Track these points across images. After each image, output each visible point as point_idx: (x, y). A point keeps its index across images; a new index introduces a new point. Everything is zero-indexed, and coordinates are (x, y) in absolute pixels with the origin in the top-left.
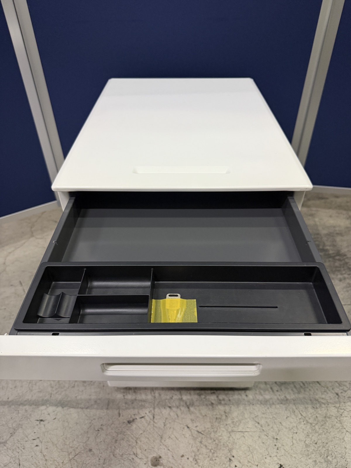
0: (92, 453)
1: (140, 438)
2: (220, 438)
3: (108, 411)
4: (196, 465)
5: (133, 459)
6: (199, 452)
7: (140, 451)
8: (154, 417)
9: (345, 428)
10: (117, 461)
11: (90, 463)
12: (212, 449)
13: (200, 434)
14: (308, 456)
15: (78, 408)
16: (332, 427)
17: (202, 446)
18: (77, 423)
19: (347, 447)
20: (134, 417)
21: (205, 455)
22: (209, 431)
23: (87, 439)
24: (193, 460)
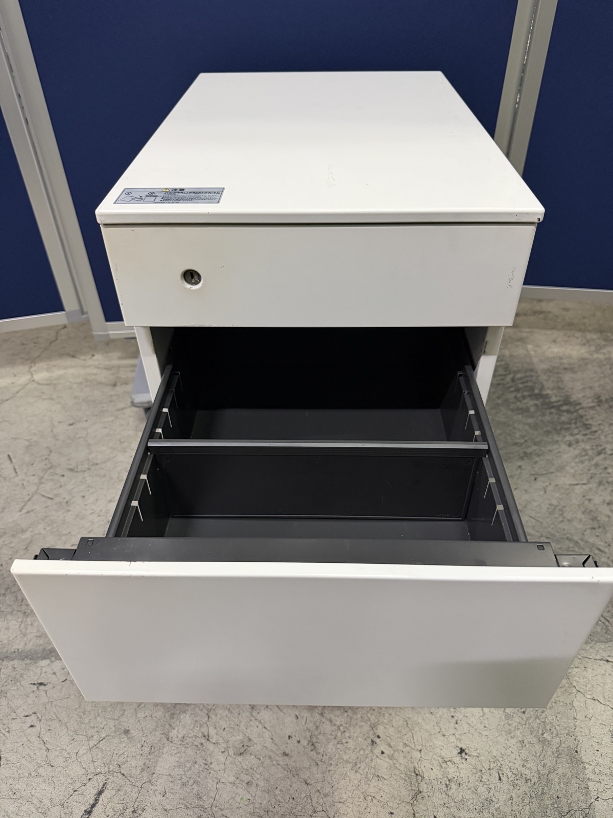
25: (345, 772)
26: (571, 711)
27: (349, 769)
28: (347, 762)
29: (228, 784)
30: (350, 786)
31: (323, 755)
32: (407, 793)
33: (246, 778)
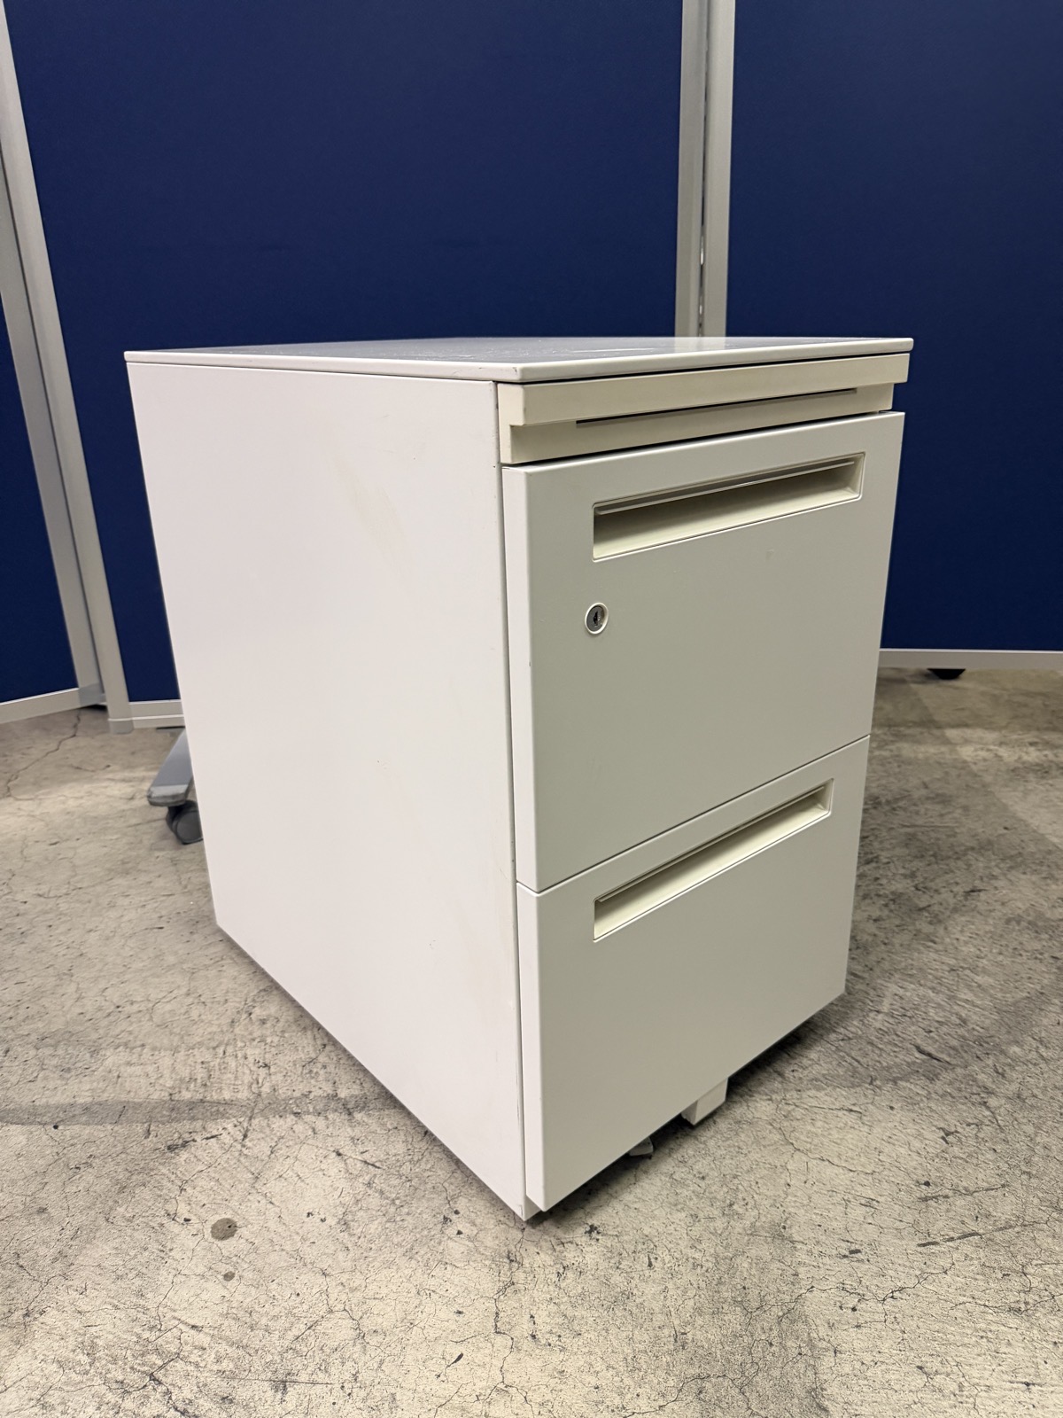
0: (44, 1216)
1: (192, 1181)
2: (426, 1174)
3: (116, 1128)
4: (346, 1234)
5: (162, 1225)
6: (360, 1206)
7: (188, 1208)
8: (245, 1136)
9: (792, 1144)
10: (113, 1231)
11: (34, 1239)
12: (398, 1198)
13: (370, 1167)
14: (676, 1205)
15: (31, 1124)
16: (757, 1141)
17: (370, 1192)
18: (19, 1155)
19: (791, 1183)
20: (187, 1137)
21: (374, 1213)
22: (398, 1161)
23: (40, 1187)
24: (339, 1223)
25: (391, 1259)
26: (783, 1176)
27: (399, 1255)
28: (399, 1245)
29: (193, 1276)
30: (396, 1277)
31: (359, 1238)
32: (490, 1285)
33: (224, 1269)
